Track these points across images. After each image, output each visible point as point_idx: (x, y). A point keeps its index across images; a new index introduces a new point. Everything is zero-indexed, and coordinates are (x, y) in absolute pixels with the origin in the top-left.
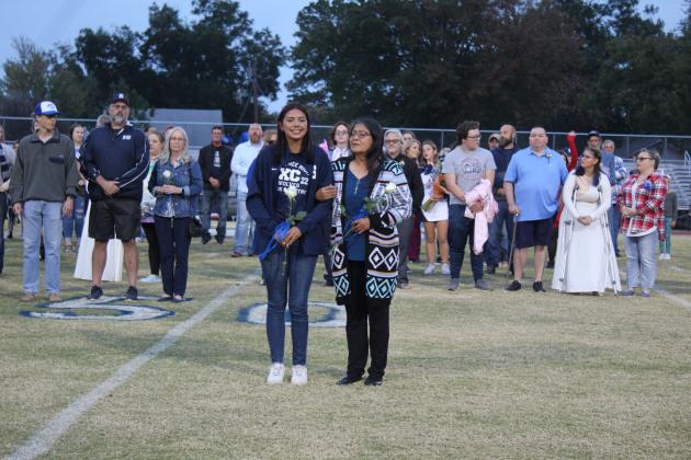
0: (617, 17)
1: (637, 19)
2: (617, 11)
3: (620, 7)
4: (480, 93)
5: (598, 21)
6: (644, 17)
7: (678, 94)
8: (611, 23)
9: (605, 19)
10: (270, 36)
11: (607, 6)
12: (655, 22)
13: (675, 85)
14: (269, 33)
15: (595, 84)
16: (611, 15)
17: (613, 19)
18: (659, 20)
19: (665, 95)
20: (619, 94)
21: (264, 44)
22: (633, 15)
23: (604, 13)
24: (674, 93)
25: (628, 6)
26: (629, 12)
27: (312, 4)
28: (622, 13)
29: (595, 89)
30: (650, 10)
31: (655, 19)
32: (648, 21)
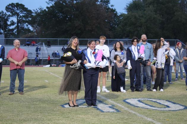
1: (109, 8)
4: (90, 29)
6: (111, 8)
10: (4, 13)
12: (114, 9)
14: (3, 12)
18: (114, 8)
21: (2, 15)
26: (107, 6)
30: (112, 6)
31: (113, 8)
32: (112, 9)
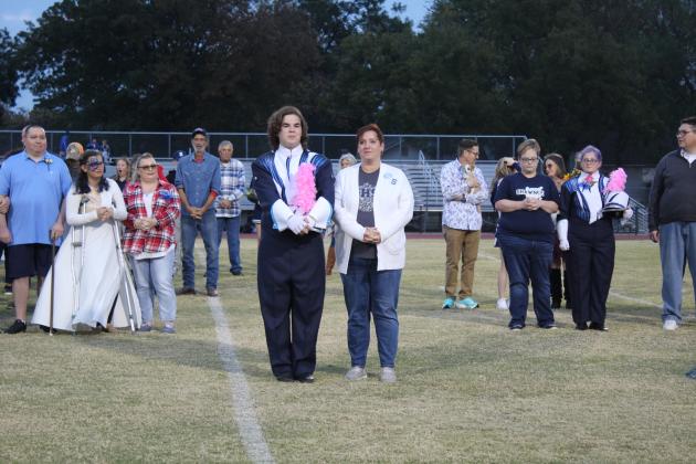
0: (363, 15)
1: (384, 16)
2: (363, 9)
3: (366, 5)
5: (345, 19)
6: (391, 15)
7: (415, 91)
8: (358, 22)
9: (352, 17)
10: (9, 37)
11: (353, 5)
12: (403, 21)
13: (412, 83)
14: (7, 33)
15: (333, 83)
16: (357, 13)
17: (360, 17)
18: (407, 19)
19: (401, 93)
20: (356, 93)
22: (380, 13)
23: (350, 12)
24: (411, 90)
25: (375, 4)
26: (376, 9)
27: (57, 4)
28: (369, 10)
29: (332, 87)
30: (397, 8)
31: (403, 17)
32: (396, 18)
